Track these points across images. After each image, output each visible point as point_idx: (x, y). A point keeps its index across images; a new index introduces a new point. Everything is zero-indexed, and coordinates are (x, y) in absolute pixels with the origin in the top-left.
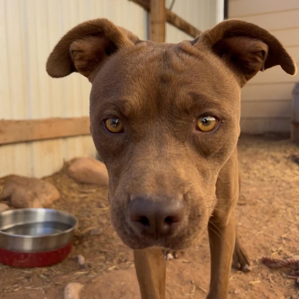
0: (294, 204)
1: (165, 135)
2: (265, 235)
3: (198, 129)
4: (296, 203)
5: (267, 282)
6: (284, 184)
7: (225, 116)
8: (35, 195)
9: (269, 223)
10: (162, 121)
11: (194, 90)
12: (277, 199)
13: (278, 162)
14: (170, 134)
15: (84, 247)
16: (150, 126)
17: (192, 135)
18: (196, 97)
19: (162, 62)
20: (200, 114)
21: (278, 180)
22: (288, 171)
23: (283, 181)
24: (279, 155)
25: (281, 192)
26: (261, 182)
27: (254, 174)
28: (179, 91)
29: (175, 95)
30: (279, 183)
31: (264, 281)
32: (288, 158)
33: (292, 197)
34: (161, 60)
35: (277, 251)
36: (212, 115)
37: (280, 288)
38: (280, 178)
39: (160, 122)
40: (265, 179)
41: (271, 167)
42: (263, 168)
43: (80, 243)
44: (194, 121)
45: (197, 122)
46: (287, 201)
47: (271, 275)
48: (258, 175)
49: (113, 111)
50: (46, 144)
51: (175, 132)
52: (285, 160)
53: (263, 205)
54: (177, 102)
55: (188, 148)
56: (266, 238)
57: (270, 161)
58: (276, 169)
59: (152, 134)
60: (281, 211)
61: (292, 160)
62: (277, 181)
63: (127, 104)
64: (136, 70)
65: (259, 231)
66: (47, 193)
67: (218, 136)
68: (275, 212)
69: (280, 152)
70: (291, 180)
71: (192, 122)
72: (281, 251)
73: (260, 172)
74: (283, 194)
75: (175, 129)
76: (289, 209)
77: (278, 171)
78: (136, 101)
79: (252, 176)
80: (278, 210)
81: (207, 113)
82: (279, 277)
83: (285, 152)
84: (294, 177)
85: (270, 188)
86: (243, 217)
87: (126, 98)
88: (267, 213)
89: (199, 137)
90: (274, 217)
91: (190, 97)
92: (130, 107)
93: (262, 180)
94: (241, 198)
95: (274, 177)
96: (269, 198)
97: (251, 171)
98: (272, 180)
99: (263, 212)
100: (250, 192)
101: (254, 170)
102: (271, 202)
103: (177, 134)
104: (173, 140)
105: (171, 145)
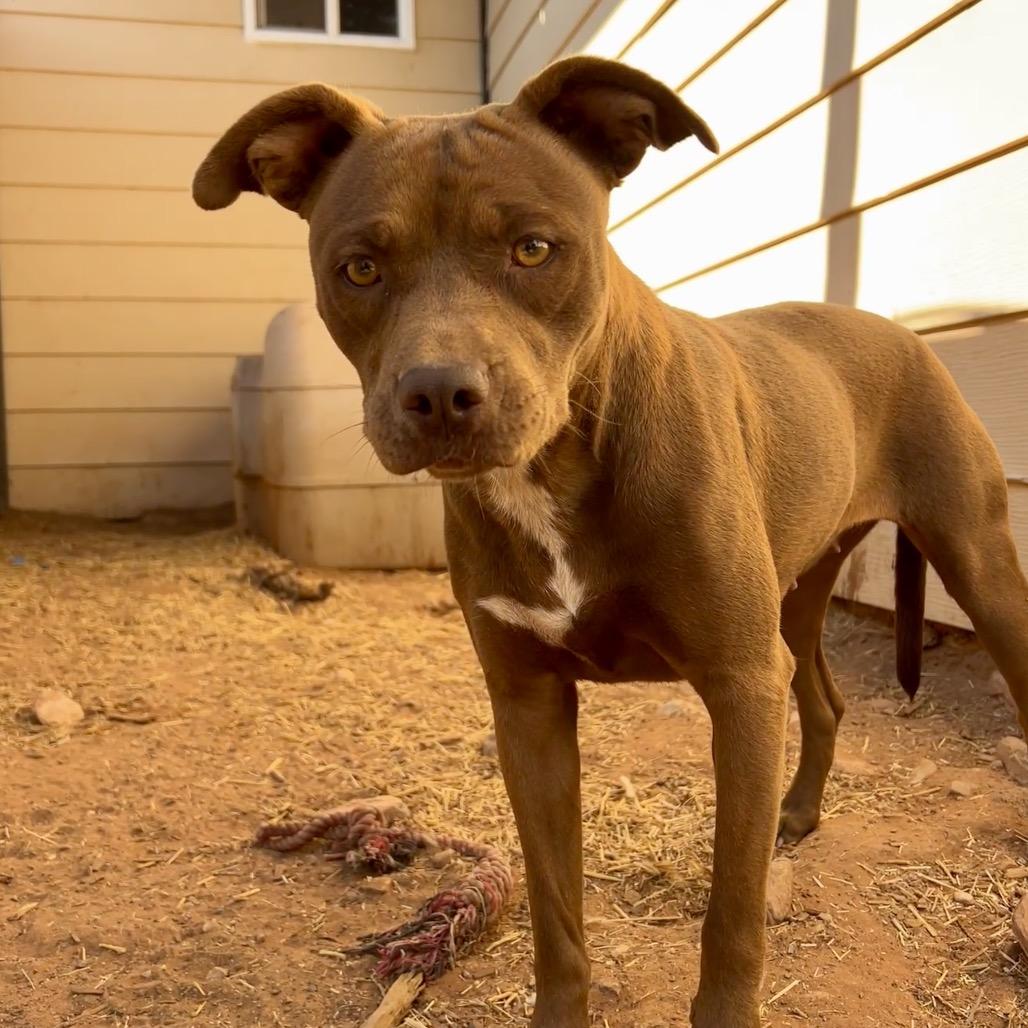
0: (292, 697)
1: (453, 276)
2: (237, 785)
3: (518, 263)
4: (295, 694)
5: (276, 887)
6: (248, 652)
7: (564, 237)
9: (238, 754)
10: (447, 254)
11: (501, 199)
12: (240, 690)
13: (216, 593)
14: (464, 275)
16: (424, 265)
17: (504, 275)
18: (505, 209)
19: (441, 151)
21: (229, 641)
22: (249, 616)
23: (243, 642)
24: (213, 574)
25: (247, 674)
26: (182, 655)
27: (153, 633)
28: (474, 201)
29: (467, 210)
30: (231, 651)
31: (268, 886)
32: (241, 580)
33: (280, 681)
34: (438, 147)
35: (280, 813)
36: (542, 239)
37: (313, 890)
38: (232, 637)
39: (444, 259)
40: (191, 644)
41: (197, 610)
42: (177, 614)
44: (508, 252)
45: (514, 250)
46: (270, 692)
47: (280, 867)
48: (166, 637)
49: (357, 247)
51: (473, 271)
52: (234, 586)
53: (205, 712)
54: (474, 224)
55: (498, 297)
56: (242, 790)
57: (191, 594)
58: (213, 615)
59: (430, 277)
60: (259, 719)
61: (253, 583)
62: (225, 645)
63: (382, 226)
64: (391, 170)
65: (217, 777)
67: (552, 273)
68: (245, 724)
69: (214, 564)
70: (263, 638)
71: (504, 254)
72: (289, 810)
73: (168, 627)
74: (252, 678)
75: (472, 267)
76: (281, 712)
77: (221, 620)
78: (398, 221)
79: (149, 643)
80: (252, 716)
82: (304, 868)
83: (229, 562)
84: (271, 629)
85: (210, 667)
86: (159, 753)
87: (379, 217)
88: (224, 730)
89: (518, 276)
90: (246, 736)
91: (494, 211)
92: (388, 231)
93: (183, 649)
94: (137, 705)
95: (214, 635)
96: (218, 693)
97: (142, 629)
98: (211, 645)
99: (211, 730)
100: (158, 685)
101: (149, 622)
102: (226, 701)
103: (476, 274)
104: (470, 284)
105: (465, 292)
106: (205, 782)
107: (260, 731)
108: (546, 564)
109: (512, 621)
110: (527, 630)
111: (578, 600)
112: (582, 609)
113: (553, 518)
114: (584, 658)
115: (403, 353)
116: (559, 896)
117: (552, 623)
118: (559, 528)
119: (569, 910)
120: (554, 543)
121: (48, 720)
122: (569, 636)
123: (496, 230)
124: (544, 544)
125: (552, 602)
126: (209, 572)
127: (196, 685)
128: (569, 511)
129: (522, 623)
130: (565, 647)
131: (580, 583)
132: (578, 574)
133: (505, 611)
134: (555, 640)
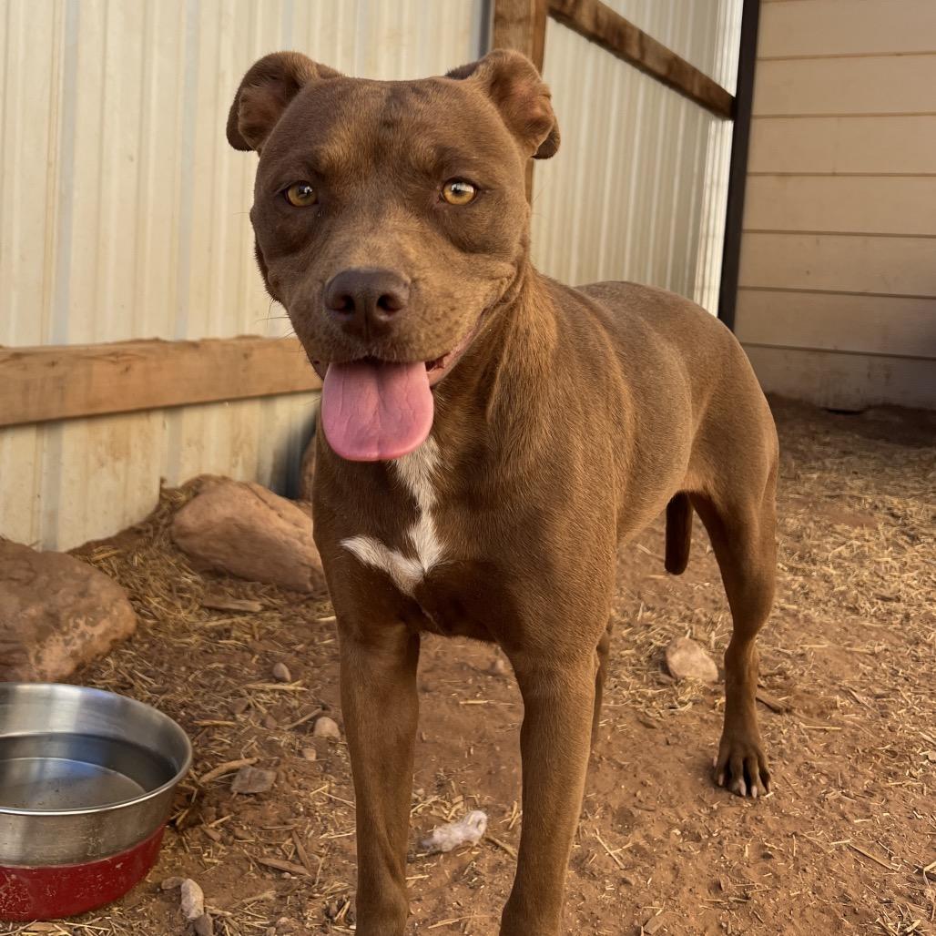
1: (385, 201)
3: (445, 200)
7: (489, 184)
8: (52, 623)
9: (875, 804)
11: (439, 141)
13: (914, 539)
15: (207, 840)
17: (433, 208)
20: (451, 177)
21: (913, 612)
24: (917, 511)
26: (851, 618)
27: (826, 578)
30: (911, 628)
36: (469, 182)
42: (860, 558)
43: (193, 823)
44: (438, 188)
45: (443, 190)
48: (839, 587)
50: (105, 429)
51: (404, 199)
54: (412, 158)
55: (425, 225)
57: (885, 532)
62: (907, 618)
66: (93, 614)
67: (477, 211)
71: (434, 189)
73: (846, 574)
75: (405, 195)
79: (820, 591)
80: (910, 744)
81: (461, 177)
90: (895, 775)
91: (432, 151)
92: (327, 158)
93: (855, 610)
94: (778, 680)
95: (898, 600)
96: (879, 691)
97: (815, 571)
98: (890, 613)
99: (853, 749)
100: (810, 656)
101: (825, 562)
102: (884, 707)
103: (406, 202)
104: (400, 210)
105: (395, 216)
106: (819, 836)
107: (914, 773)
108: (412, 513)
109: (373, 562)
110: (384, 572)
111: (434, 558)
112: (435, 569)
113: (433, 471)
114: (428, 615)
115: (333, 261)
116: (385, 836)
117: (408, 571)
118: (434, 482)
119: (394, 849)
120: (425, 495)
121: (680, 673)
122: (418, 588)
123: (430, 166)
124: (415, 492)
125: (410, 551)
126: (913, 506)
127: (855, 669)
128: (450, 466)
129: (381, 564)
130: (414, 597)
131: (439, 542)
132: (441, 531)
133: (368, 552)
134: (407, 588)
